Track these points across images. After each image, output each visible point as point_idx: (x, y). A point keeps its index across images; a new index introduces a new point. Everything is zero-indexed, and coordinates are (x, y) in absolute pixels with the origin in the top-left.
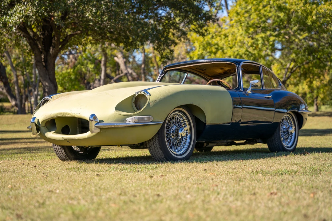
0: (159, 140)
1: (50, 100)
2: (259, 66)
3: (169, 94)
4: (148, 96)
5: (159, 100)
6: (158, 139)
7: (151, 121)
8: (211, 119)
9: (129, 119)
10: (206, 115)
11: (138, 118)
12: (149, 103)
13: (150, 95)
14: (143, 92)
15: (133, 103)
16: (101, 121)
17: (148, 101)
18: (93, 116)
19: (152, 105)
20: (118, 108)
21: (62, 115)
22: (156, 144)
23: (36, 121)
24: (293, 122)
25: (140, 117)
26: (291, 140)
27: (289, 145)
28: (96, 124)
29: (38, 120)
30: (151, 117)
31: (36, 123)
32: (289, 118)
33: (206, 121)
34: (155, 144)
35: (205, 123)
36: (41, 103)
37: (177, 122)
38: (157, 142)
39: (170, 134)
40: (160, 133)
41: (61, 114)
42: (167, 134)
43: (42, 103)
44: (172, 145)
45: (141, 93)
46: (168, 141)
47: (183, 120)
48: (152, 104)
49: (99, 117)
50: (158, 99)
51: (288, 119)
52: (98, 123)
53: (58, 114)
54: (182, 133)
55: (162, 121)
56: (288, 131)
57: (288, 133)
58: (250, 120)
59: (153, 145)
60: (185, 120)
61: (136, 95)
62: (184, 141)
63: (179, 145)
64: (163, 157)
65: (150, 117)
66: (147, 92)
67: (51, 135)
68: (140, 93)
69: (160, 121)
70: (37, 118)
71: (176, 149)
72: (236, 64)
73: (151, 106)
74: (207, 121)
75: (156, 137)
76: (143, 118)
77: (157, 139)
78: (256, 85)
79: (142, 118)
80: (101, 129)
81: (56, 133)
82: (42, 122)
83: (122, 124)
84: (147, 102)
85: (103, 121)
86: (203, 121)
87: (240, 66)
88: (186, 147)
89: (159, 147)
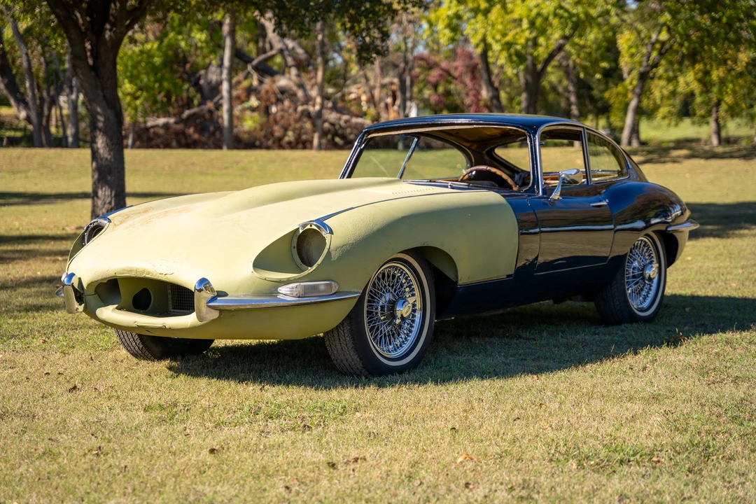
0: (351, 331)
1: (106, 227)
2: (581, 129)
3: (375, 229)
4: (327, 236)
5: (353, 244)
6: (349, 328)
7: (333, 292)
8: (468, 271)
9: (283, 289)
10: (457, 266)
11: (305, 286)
12: (329, 253)
13: (331, 232)
14: (315, 225)
15: (294, 247)
16: (222, 294)
17: (327, 246)
18: (204, 281)
19: (335, 256)
20: (261, 263)
21: (133, 275)
22: (345, 340)
23: (75, 281)
24: (654, 253)
25: (308, 285)
26: (648, 293)
27: (645, 305)
28: (210, 302)
29: (80, 279)
30: (333, 283)
31: (76, 286)
32: (646, 243)
33: (457, 276)
34: (341, 340)
35: (456, 282)
36: (86, 232)
37: (393, 285)
38: (346, 335)
39: (377, 313)
40: (354, 317)
41: (131, 271)
42: (369, 313)
43: (88, 231)
44: (381, 338)
45: (311, 226)
46: (371, 330)
47: (406, 279)
48: (337, 255)
49: (217, 285)
50: (350, 242)
51: (644, 246)
52: (213, 299)
53: (124, 270)
54: (403, 310)
55: (359, 290)
56: (642, 274)
57: (643, 279)
58: (560, 257)
59: (338, 342)
60: (411, 278)
61: (301, 231)
62: (408, 324)
63: (396, 335)
64: (360, 366)
65: (330, 285)
66: (325, 226)
67: (109, 313)
68: (308, 227)
69: (355, 290)
70: (78, 275)
71: (390, 344)
72: (528, 132)
73: (333, 259)
74: (459, 278)
75: (345, 324)
76: (315, 288)
77: (347, 328)
78: (572, 180)
79: (314, 285)
80: (222, 311)
81: (120, 309)
82: (89, 285)
83: (269, 301)
84: (326, 251)
85: (225, 294)
86: (451, 275)
87: (537, 136)
88: (411, 338)
89: (350, 345)
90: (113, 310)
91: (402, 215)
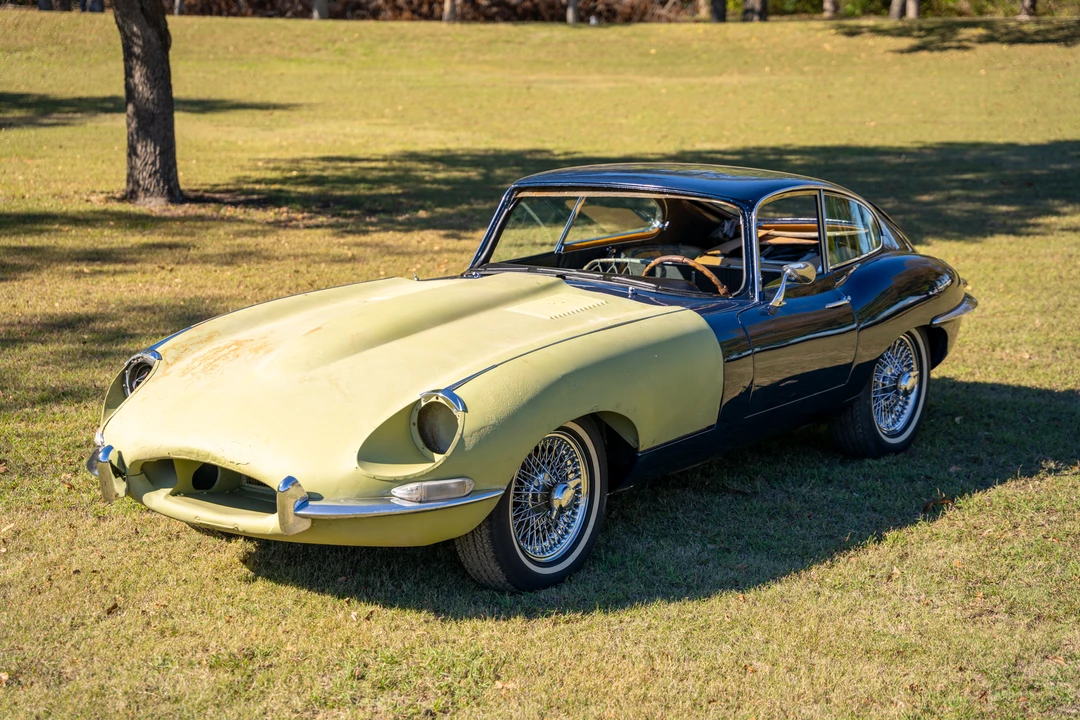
0: (491, 536)
1: (154, 368)
2: (817, 193)
3: (525, 399)
4: (459, 414)
5: (494, 425)
6: (488, 531)
7: (467, 492)
8: (650, 435)
9: (398, 492)
10: (638, 429)
11: (429, 487)
12: (462, 439)
13: (465, 410)
14: (442, 398)
15: (414, 424)
16: (314, 497)
17: (459, 431)
18: (290, 481)
19: (469, 443)
20: (370, 453)
21: (193, 458)
22: (483, 547)
23: (113, 457)
25: (433, 485)
26: (903, 408)
27: (899, 426)
28: (300, 507)
29: (120, 453)
30: (467, 481)
31: (115, 463)
32: (902, 340)
33: (637, 441)
34: (478, 546)
35: (637, 448)
36: (127, 368)
37: (549, 462)
38: (485, 541)
39: (527, 496)
40: (496, 519)
41: (190, 453)
43: (130, 369)
44: (532, 536)
45: (437, 398)
46: (518, 527)
47: (567, 451)
48: (473, 442)
49: (308, 484)
50: (491, 423)
51: (900, 345)
52: (304, 504)
53: (180, 450)
54: (562, 498)
55: (501, 487)
56: (895, 387)
57: (897, 393)
59: (473, 548)
60: (577, 453)
61: (423, 404)
63: (553, 528)
64: (503, 580)
65: (463, 483)
66: (455, 398)
67: (160, 499)
68: (434, 399)
69: (498, 487)
70: (117, 448)
71: (545, 540)
72: (741, 208)
73: (466, 449)
74: (641, 444)
75: (483, 527)
76: (441, 489)
77: (486, 532)
78: (802, 277)
79: (441, 486)
80: (314, 520)
81: (176, 496)
82: (132, 464)
83: (378, 509)
84: (457, 438)
85: (319, 498)
86: (629, 439)
87: (753, 214)
88: (573, 530)
89: (490, 554)
90: (166, 497)
91: (564, 372)
